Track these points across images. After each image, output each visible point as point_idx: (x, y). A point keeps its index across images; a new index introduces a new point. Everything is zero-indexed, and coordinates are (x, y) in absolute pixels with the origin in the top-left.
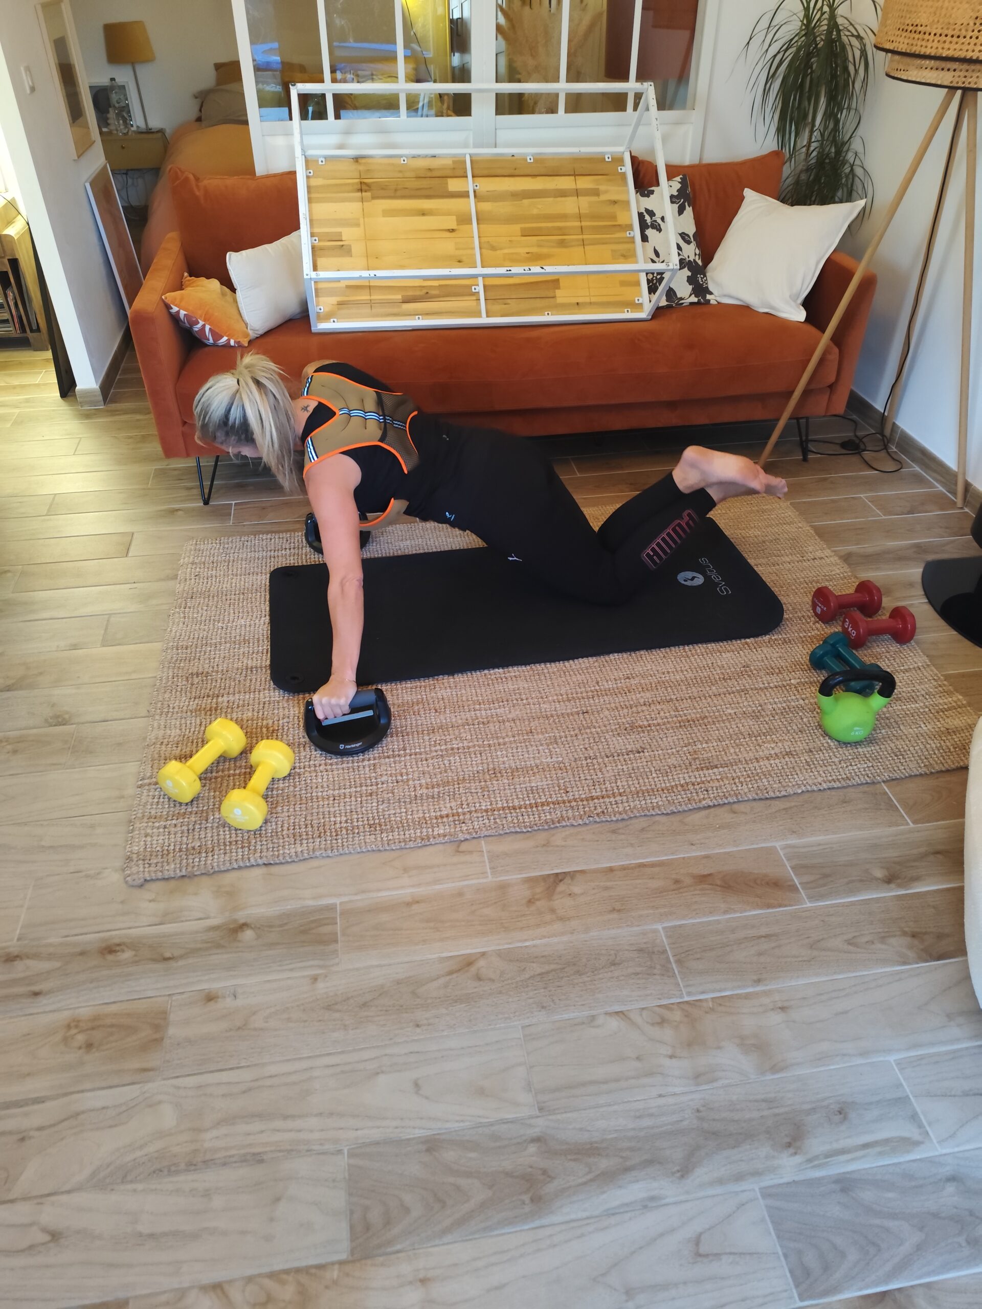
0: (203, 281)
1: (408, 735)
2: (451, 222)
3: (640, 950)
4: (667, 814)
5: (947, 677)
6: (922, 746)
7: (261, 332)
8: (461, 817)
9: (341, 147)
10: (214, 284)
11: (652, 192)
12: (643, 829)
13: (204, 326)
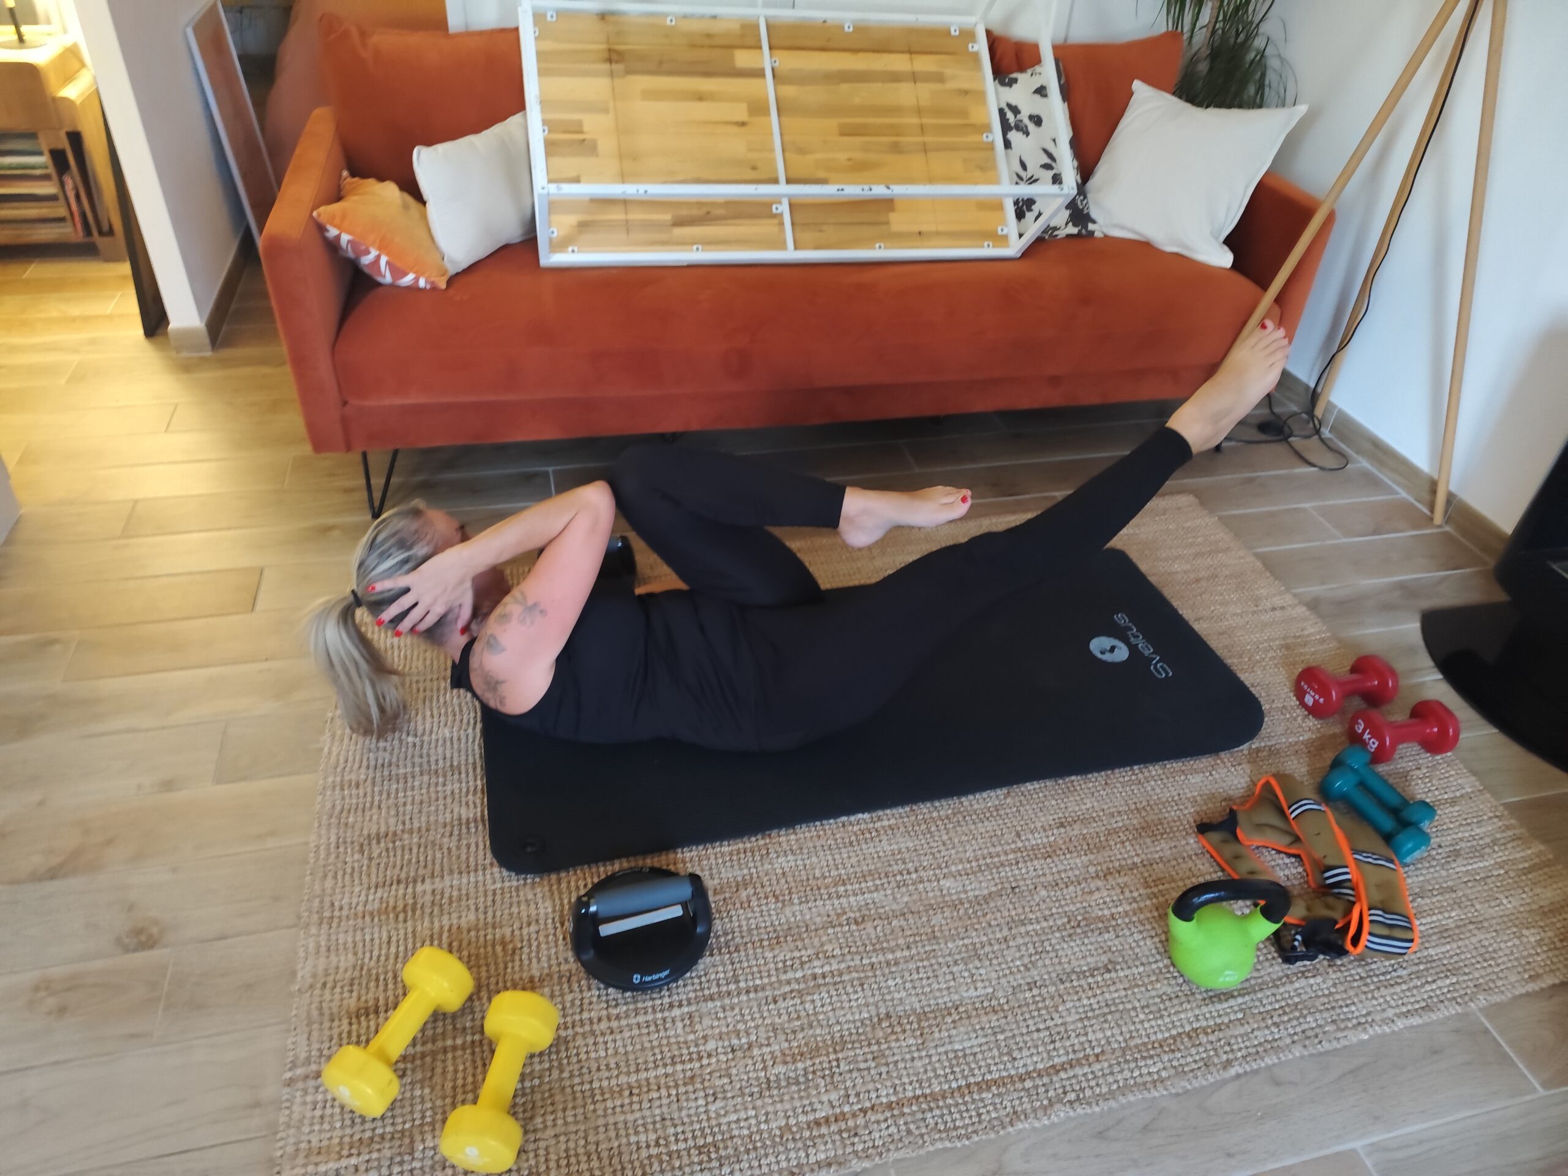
0: (372, 185)
2: (740, 112)
5: (1510, 811)
7: (465, 265)
8: (851, 1123)
10: (390, 191)
11: (1015, 81)
13: (378, 258)
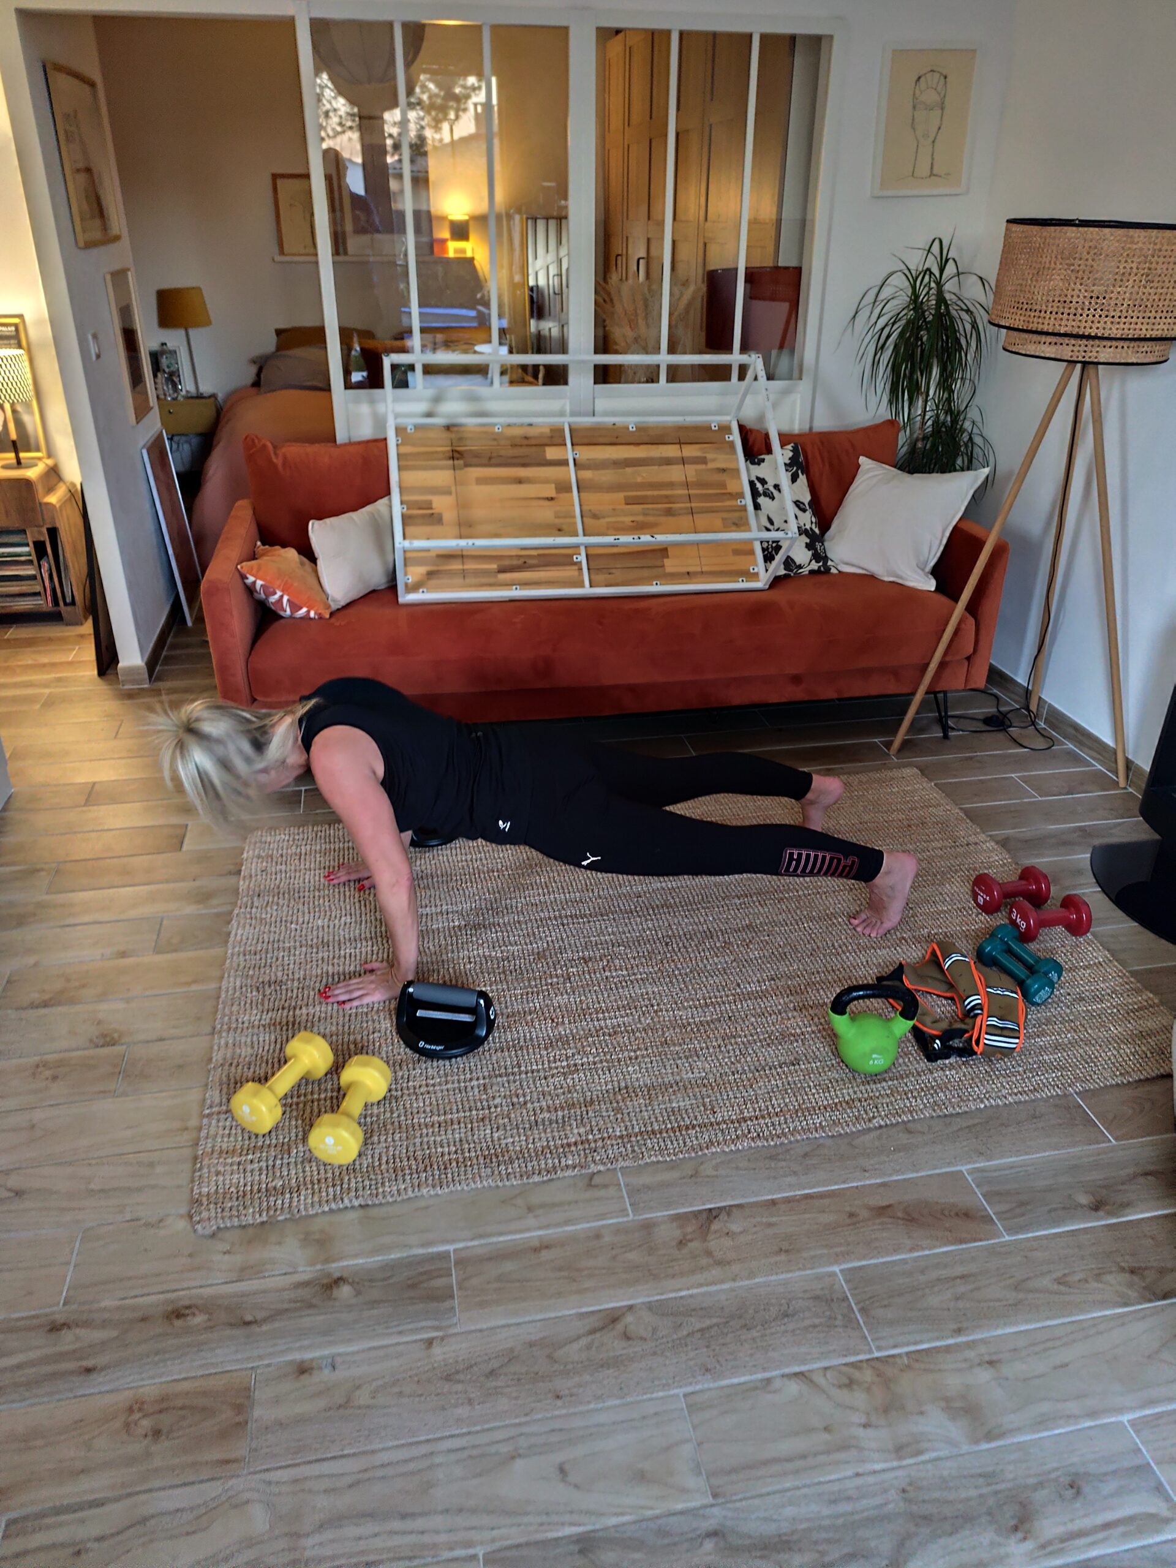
0: (278, 550)
1: (521, 1048)
2: (550, 491)
3: (816, 1298)
4: (833, 1136)
5: (1133, 974)
6: (1115, 1053)
7: (343, 603)
8: (593, 1145)
9: (429, 415)
10: (291, 553)
11: (763, 460)
12: (806, 1155)
13: (282, 597)
